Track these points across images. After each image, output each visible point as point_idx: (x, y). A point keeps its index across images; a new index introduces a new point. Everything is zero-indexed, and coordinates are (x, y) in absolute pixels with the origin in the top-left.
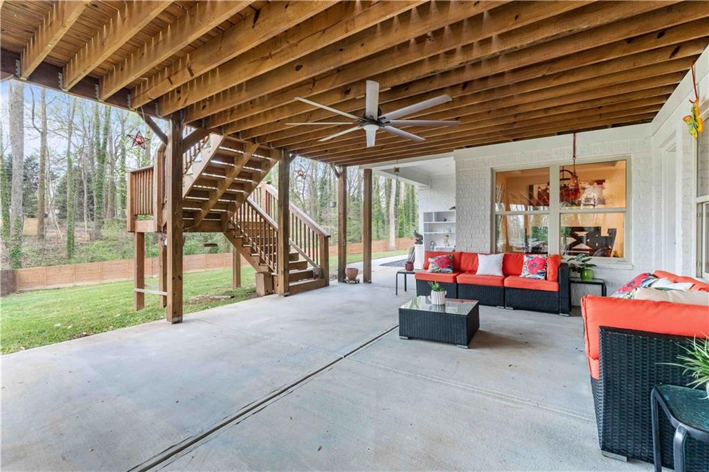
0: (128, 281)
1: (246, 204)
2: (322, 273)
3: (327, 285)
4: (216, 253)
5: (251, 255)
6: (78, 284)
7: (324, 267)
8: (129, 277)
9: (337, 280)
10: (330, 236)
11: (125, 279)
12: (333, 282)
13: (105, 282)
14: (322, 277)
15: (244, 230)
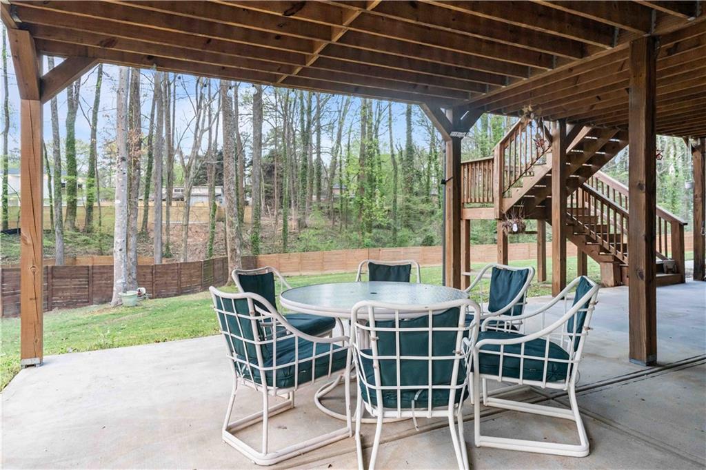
0: (345, 273)
1: (580, 189)
2: (677, 267)
3: (682, 281)
4: (430, 245)
5: (586, 244)
6: (304, 273)
7: (679, 260)
8: (347, 269)
9: (692, 278)
10: (686, 224)
11: (343, 271)
12: (689, 279)
13: (326, 272)
14: (678, 272)
15: (577, 217)
